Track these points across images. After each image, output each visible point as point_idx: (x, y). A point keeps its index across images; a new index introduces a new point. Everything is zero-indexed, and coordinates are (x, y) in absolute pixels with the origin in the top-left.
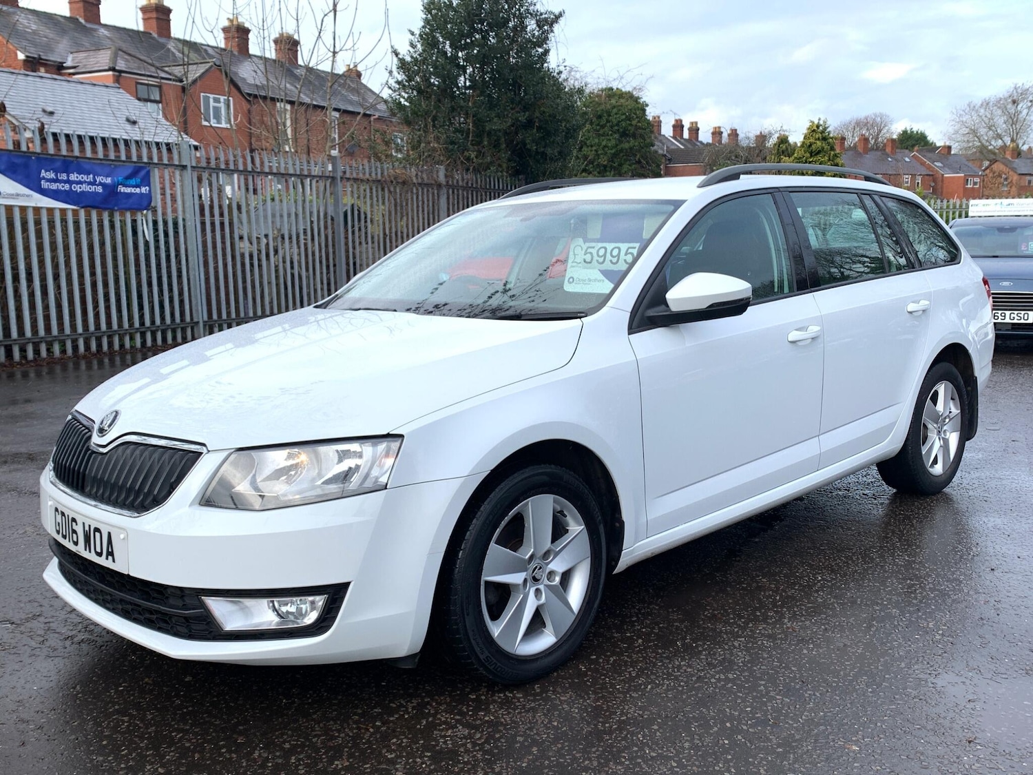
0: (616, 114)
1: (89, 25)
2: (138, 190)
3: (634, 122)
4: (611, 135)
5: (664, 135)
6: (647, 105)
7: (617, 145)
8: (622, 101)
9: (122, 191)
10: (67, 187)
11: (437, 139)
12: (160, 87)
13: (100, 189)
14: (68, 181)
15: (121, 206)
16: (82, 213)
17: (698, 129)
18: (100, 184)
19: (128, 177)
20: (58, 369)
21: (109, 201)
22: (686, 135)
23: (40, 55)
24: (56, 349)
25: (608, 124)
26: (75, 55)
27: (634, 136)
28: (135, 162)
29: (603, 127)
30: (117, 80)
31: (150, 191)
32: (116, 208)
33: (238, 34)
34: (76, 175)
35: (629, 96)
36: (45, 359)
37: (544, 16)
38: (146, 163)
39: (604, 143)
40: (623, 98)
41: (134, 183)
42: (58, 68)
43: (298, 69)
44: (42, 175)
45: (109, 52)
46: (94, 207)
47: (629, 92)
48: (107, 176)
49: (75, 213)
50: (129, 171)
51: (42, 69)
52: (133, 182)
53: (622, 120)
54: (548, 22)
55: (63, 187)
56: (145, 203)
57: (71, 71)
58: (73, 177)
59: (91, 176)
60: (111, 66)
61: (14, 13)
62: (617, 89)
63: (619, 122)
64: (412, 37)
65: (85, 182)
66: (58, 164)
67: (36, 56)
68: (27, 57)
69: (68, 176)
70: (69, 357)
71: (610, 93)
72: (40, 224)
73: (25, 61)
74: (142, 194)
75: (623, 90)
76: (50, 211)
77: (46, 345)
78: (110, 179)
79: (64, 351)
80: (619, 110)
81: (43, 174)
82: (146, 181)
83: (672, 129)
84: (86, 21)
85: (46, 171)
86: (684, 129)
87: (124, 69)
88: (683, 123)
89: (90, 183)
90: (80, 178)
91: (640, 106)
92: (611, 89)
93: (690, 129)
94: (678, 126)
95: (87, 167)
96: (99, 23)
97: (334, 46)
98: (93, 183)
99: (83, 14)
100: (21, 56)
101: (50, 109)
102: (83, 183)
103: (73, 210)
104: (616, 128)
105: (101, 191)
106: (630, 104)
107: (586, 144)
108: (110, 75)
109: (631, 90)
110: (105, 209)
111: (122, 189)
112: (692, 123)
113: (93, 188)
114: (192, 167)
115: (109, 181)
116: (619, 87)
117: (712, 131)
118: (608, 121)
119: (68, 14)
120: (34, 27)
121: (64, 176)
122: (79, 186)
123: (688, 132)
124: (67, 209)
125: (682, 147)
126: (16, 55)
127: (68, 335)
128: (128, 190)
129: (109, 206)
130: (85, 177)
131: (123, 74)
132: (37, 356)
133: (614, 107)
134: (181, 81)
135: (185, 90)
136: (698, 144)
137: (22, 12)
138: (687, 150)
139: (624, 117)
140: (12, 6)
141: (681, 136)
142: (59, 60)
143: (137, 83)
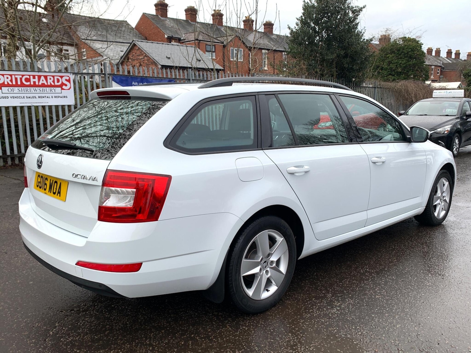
0: (407, 49)
1: (192, 23)
3: (415, 52)
4: (404, 58)
5: (442, 57)
6: (422, 44)
7: (406, 63)
8: (410, 43)
11: (304, 64)
12: (215, 46)
17: (460, 54)
22: (453, 56)
23: (172, 36)
25: (403, 53)
26: (186, 35)
27: (415, 58)
28: (169, 78)
29: (400, 55)
30: (198, 44)
33: (248, 22)
35: (414, 40)
38: (174, 78)
39: (400, 62)
40: (411, 41)
42: (179, 40)
43: (273, 35)
44: (133, 84)
45: (197, 33)
47: (414, 38)
51: (173, 41)
53: (409, 51)
57: (183, 41)
60: (196, 38)
61: (166, 20)
62: (408, 37)
63: (408, 52)
66: (139, 80)
67: (171, 36)
68: (168, 36)
71: (404, 39)
73: (167, 38)
75: (411, 38)
80: (408, 47)
83: (446, 54)
84: (191, 21)
85: (134, 82)
86: (452, 54)
87: (201, 39)
88: (452, 51)
91: (419, 45)
92: (405, 38)
93: (456, 54)
94: (449, 53)
95: (150, 80)
96: (196, 22)
99: (190, 19)
101: (168, 57)
104: (406, 55)
106: (414, 44)
107: (391, 62)
108: (196, 42)
109: (415, 38)
112: (457, 51)
116: (410, 36)
117: (467, 54)
118: (402, 52)
119: (185, 19)
120: (172, 25)
123: (454, 55)
125: (451, 62)
126: (165, 35)
131: (201, 42)
133: (406, 46)
134: (223, 43)
135: (224, 46)
136: (460, 60)
137: (168, 19)
138: (453, 63)
139: (410, 50)
140: (165, 17)
141: (451, 57)
142: (179, 37)
143: (206, 45)
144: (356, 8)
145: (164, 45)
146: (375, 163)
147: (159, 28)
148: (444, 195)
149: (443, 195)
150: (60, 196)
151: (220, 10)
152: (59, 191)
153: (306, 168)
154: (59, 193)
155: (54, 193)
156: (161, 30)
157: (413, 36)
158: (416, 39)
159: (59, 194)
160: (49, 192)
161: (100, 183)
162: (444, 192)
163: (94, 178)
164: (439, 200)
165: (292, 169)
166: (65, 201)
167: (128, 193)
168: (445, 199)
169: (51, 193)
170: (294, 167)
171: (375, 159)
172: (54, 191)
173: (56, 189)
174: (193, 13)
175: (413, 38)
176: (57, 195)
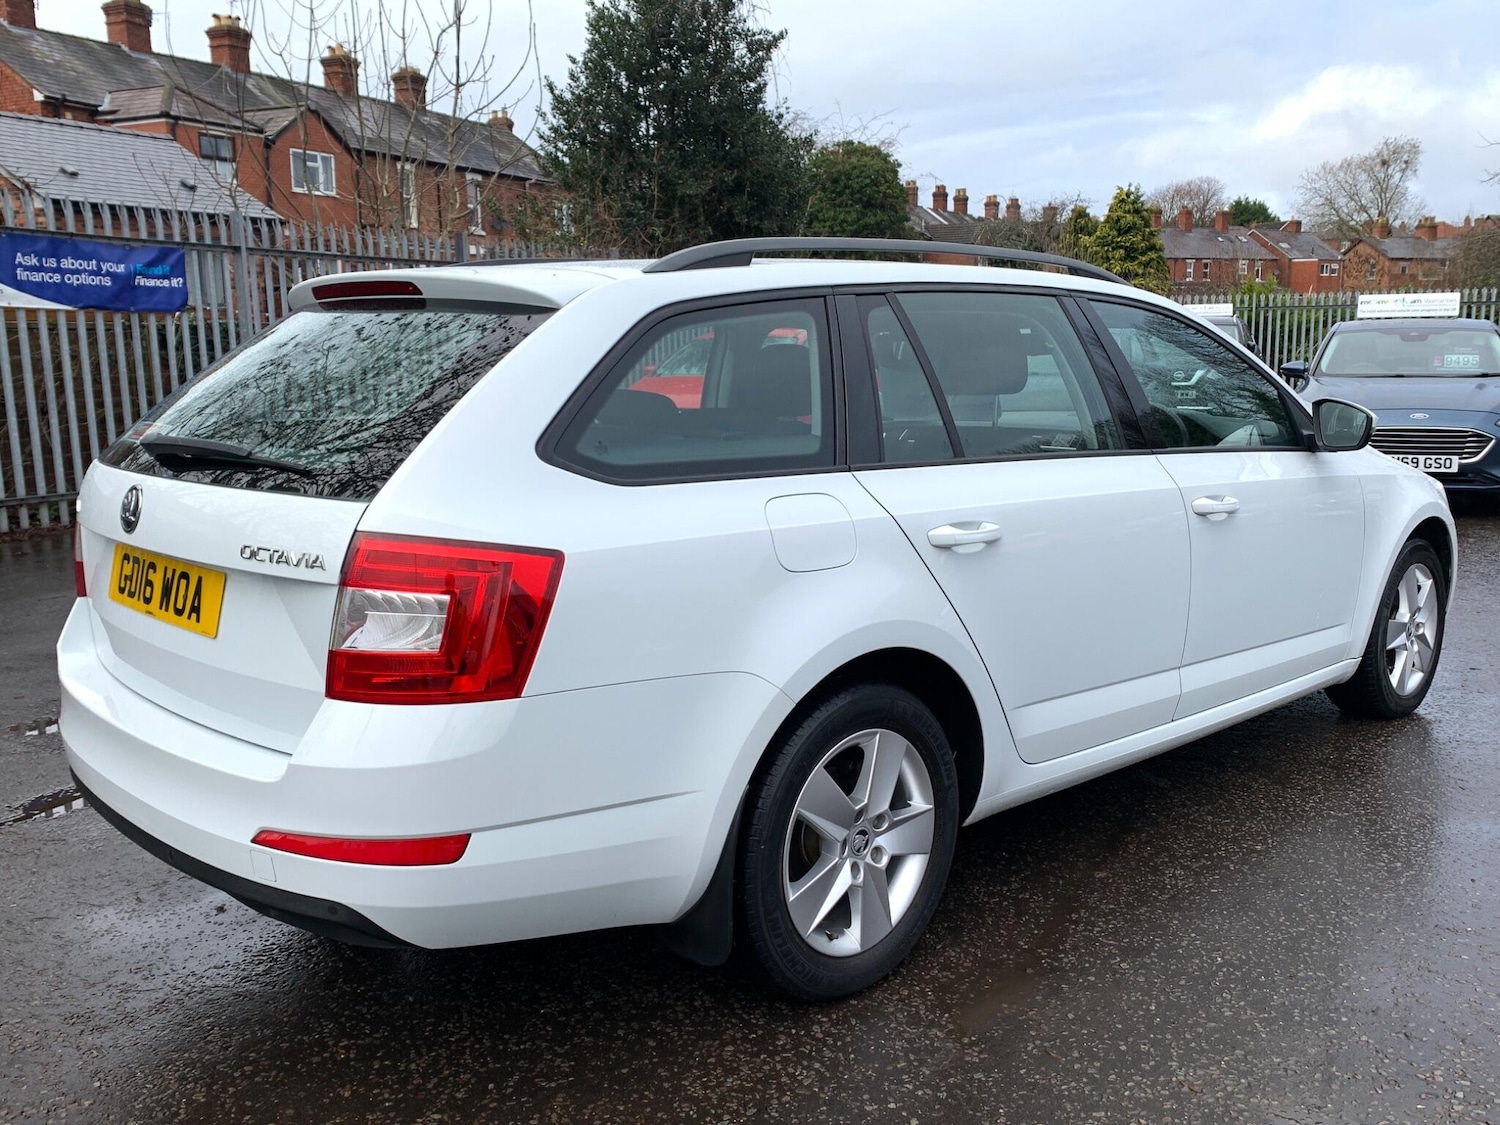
0: (858, 177)
1: (134, 55)
2: (166, 283)
3: (882, 188)
4: (852, 205)
5: (921, 207)
6: (900, 165)
7: (859, 220)
8: (865, 159)
9: (142, 284)
10: (57, 278)
11: (609, 208)
12: (233, 139)
13: (107, 282)
14: (58, 270)
15: (140, 307)
16: (81, 317)
17: (967, 199)
18: (108, 273)
19: (151, 264)
20: (47, 544)
21: (122, 297)
22: (951, 206)
23: (64, 95)
24: (44, 515)
25: (847, 191)
26: (115, 95)
27: (882, 207)
28: (161, 242)
29: (840, 194)
30: (173, 130)
31: (185, 283)
32: (132, 309)
33: (342, 67)
34: (70, 261)
35: (876, 153)
36: (26, 530)
37: (757, 37)
38: (178, 244)
39: (842, 217)
40: (867, 155)
41: (161, 273)
42: (90, 113)
43: (426, 116)
44: (17, 260)
45: (162, 91)
46: (99, 308)
47: (875, 147)
48: (119, 262)
49: (71, 316)
50: (151, 255)
51: (69, 115)
52: (158, 270)
53: (866, 185)
54: (764, 46)
55: (51, 278)
56: (178, 302)
57: (109, 117)
58: (67, 263)
59: (94, 262)
60: (164, 110)
61: (31, 38)
62: (859, 143)
63: (862, 187)
64: (573, 66)
65: (85, 271)
66: (44, 244)
67: (59, 96)
68: (46, 97)
69: (59, 262)
70: (65, 527)
71: (850, 148)
72: (17, 333)
73: (42, 102)
74: (171, 289)
75: (868, 144)
76: (31, 313)
77: (29, 509)
78: (123, 266)
79: (56, 519)
80: (862, 172)
81: (19, 258)
82: (179, 270)
83: (932, 198)
84: (130, 49)
85: (24, 255)
86: (948, 198)
87: (183, 115)
88: (947, 191)
89: (92, 273)
90: (77, 265)
91: (889, 166)
92: (851, 143)
93: (956, 199)
94: (940, 195)
95: (87, 248)
96: (149, 51)
97: (458, 76)
98: (97, 273)
99: (126, 39)
100: (38, 97)
101: (71, 169)
102: (82, 273)
103: (67, 312)
104: (858, 196)
105: (109, 284)
106: (877, 164)
107: (817, 218)
108: (162, 123)
109: (877, 144)
110: (118, 310)
111: (142, 281)
112: (958, 191)
113: (97, 280)
114: (248, 249)
115: (121, 269)
116: (862, 140)
117: (985, 201)
118: (846, 187)
119: (105, 39)
120: (58, 57)
121: (52, 263)
122: (75, 276)
123: (953, 202)
124: (58, 310)
125: (946, 223)
126: (31, 94)
127: (63, 495)
128: (151, 283)
129: (120, 306)
130: (85, 264)
131: (180, 122)
132: (14, 526)
133: (855, 168)
134: (261, 131)
135: (268, 144)
136: (967, 218)
137: (41, 36)
138: (952, 226)
139: (868, 181)
140: (27, 27)
141: (945, 208)
142: (92, 102)
143: (201, 134)
144: (761, 37)
145: (44, 126)
146: (1203, 515)
147: (6, 65)
148: (1419, 619)
149: (1417, 620)
150: (198, 620)
151: (239, 19)
152: (196, 604)
153: (989, 528)
154: (196, 609)
155: (179, 612)
156: (13, 71)
157: (871, 140)
158: (879, 150)
159: (194, 615)
160: (161, 608)
161: (333, 574)
162: (1419, 609)
163: (313, 558)
164: (1404, 634)
165: (946, 533)
166: (215, 637)
167: (423, 606)
168: (1423, 635)
169: (167, 610)
170: (952, 525)
171: (1203, 503)
172: (180, 606)
173: (185, 598)
174: (138, 20)
175: (873, 144)
176: (189, 617)
